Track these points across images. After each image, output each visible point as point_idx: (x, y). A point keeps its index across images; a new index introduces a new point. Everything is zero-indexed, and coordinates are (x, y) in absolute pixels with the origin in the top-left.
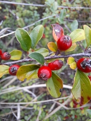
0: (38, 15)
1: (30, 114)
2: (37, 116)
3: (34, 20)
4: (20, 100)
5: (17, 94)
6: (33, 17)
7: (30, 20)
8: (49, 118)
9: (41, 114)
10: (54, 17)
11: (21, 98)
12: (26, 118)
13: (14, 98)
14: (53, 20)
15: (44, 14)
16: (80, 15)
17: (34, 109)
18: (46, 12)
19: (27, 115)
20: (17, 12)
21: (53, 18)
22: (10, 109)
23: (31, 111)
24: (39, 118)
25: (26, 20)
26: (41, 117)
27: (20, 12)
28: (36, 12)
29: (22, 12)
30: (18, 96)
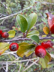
0: (20, 6)
1: (14, 68)
2: (18, 69)
3: (17, 9)
4: (8, 59)
5: (6, 55)
6: (17, 7)
7: (15, 9)
8: (26, 70)
9: (21, 68)
10: (31, 8)
11: (9, 58)
12: (12, 70)
13: (4, 58)
14: (29, 10)
15: (25, 5)
16: (44, 8)
17: (16, 65)
18: (26, 5)
19: (12, 69)
20: (6, 3)
21: (29, 9)
22: (1, 65)
23: (15, 66)
24: (20, 70)
25: (13, 9)
26: (21, 70)
27: (9, 3)
28: (19, 4)
29: (10, 4)
30: (6, 57)
